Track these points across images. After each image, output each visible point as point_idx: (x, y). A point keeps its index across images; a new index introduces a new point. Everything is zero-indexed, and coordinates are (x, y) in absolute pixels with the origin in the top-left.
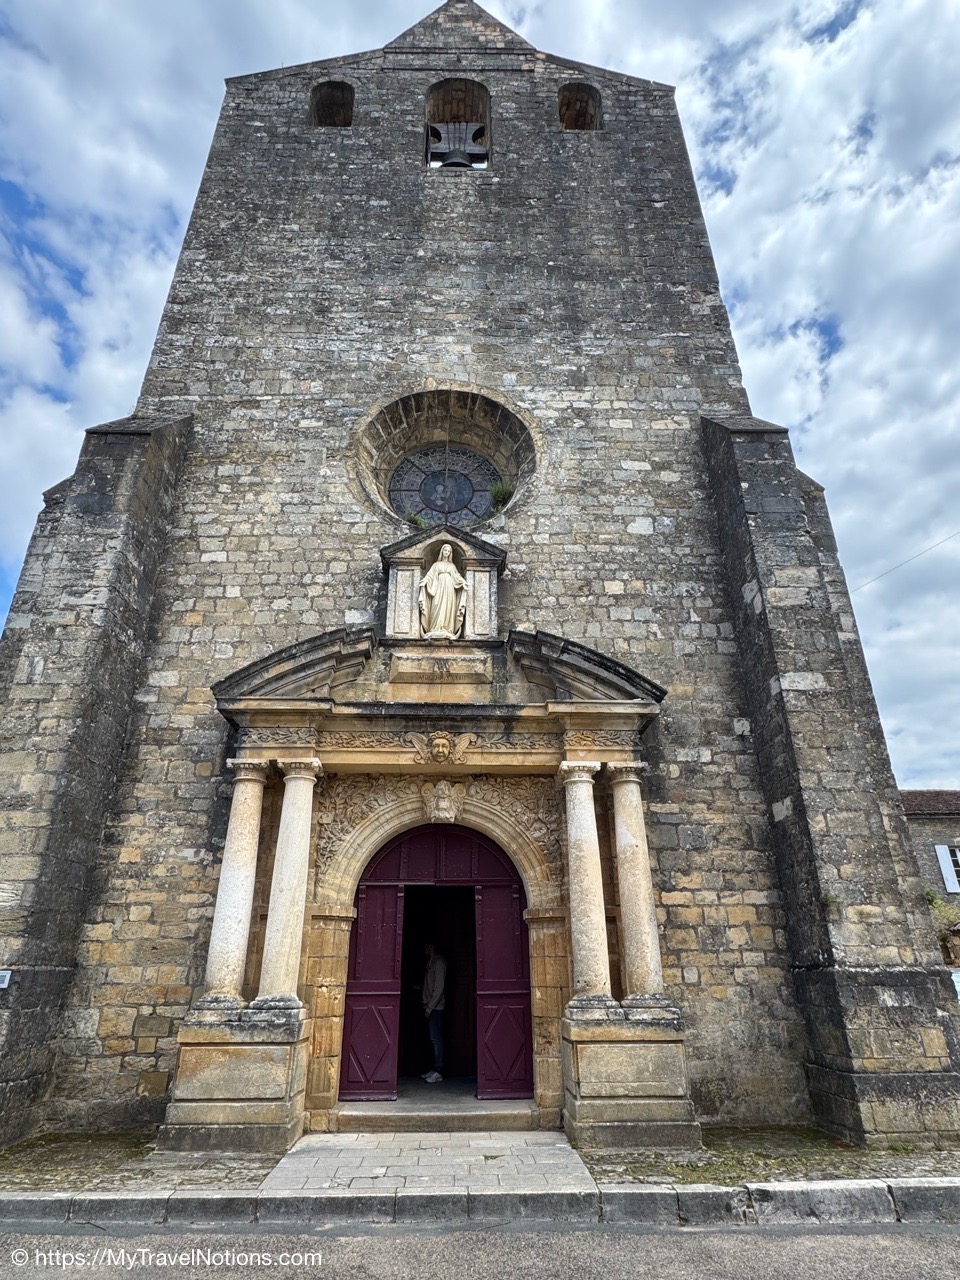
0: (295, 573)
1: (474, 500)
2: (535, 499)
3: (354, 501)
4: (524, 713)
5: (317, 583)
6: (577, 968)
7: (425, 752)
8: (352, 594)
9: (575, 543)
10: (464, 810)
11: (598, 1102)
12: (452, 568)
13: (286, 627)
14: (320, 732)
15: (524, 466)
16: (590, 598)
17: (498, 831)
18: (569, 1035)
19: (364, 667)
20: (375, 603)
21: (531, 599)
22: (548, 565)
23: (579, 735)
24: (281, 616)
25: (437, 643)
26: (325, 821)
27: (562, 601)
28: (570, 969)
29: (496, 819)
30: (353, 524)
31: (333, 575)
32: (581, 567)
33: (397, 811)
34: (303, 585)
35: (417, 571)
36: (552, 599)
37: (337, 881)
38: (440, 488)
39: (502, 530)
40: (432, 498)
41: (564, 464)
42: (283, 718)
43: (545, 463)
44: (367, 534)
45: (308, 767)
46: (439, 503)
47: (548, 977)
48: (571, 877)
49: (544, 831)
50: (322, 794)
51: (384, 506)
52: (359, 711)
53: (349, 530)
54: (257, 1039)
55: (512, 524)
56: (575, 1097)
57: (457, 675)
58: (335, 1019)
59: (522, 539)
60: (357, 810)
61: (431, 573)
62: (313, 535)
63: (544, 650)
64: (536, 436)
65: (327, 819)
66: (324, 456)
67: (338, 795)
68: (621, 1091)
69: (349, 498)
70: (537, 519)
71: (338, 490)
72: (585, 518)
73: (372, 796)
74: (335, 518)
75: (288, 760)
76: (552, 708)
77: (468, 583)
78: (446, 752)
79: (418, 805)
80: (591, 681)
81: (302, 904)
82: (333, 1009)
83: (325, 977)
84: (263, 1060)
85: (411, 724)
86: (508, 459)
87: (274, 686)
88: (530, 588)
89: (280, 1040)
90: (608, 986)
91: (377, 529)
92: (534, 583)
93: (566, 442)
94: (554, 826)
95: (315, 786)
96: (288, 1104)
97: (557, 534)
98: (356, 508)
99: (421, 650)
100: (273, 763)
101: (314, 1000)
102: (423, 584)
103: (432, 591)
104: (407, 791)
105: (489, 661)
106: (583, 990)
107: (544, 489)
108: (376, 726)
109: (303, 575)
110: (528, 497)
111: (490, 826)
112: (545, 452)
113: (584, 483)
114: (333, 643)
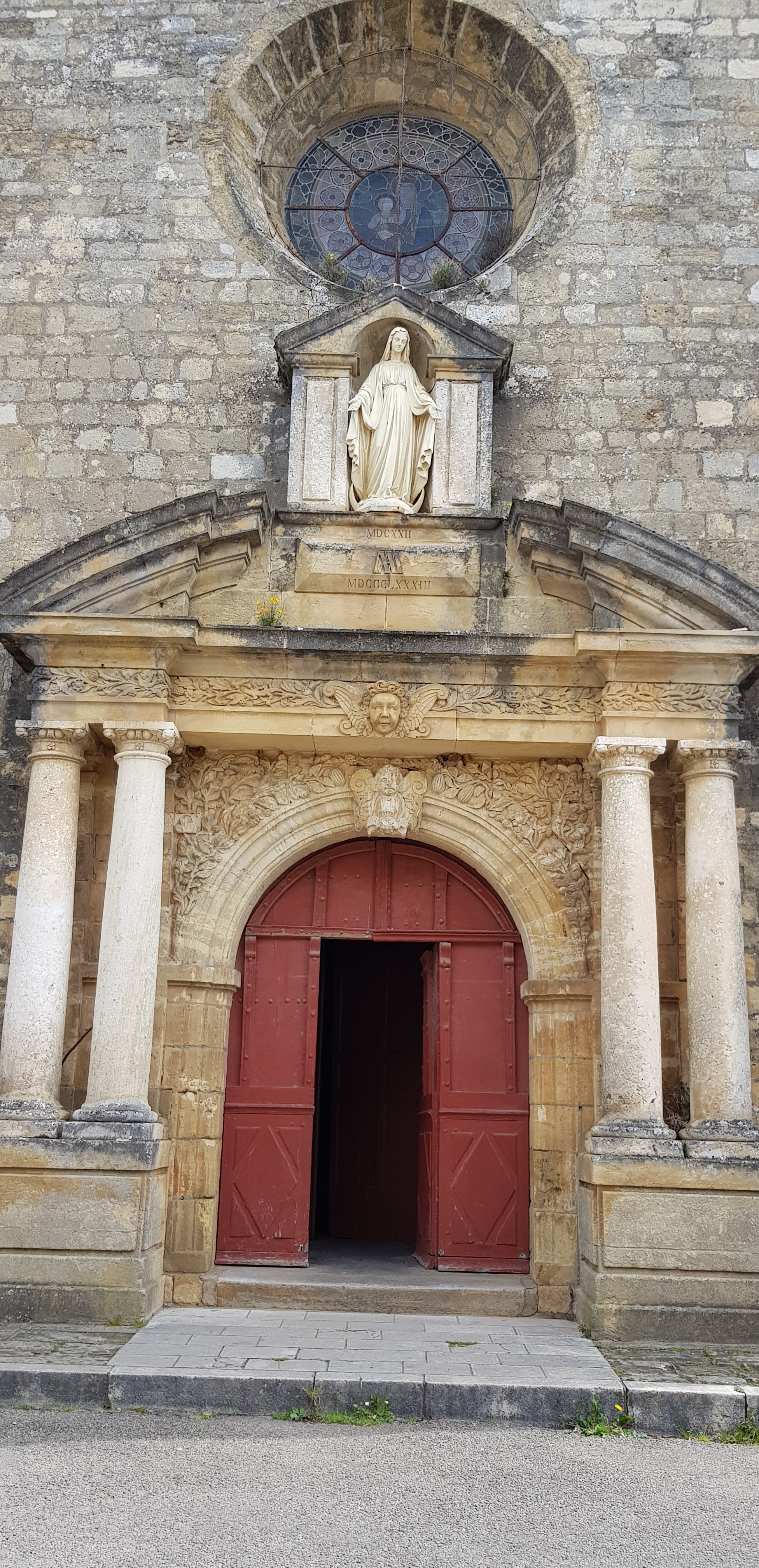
0: (116, 380)
1: (451, 231)
2: (573, 232)
3: (223, 234)
4: (534, 650)
5: (157, 400)
6: (608, 1076)
7: (358, 717)
8: (224, 422)
9: (645, 324)
10: (424, 816)
11: (633, 1276)
12: (408, 373)
13: (104, 483)
14: (173, 676)
15: (553, 161)
16: (668, 434)
17: (482, 852)
18: (590, 1176)
19: (248, 562)
20: (266, 441)
21: (555, 434)
22: (589, 368)
23: (630, 691)
24: (95, 463)
25: (379, 520)
26: (186, 828)
27: (614, 439)
28: (595, 1078)
29: (478, 831)
30: (221, 282)
31: (186, 384)
32: (654, 373)
33: (309, 815)
34: (133, 404)
35: (344, 381)
36: (595, 436)
37: (209, 928)
38: (387, 204)
39: (506, 295)
40: (371, 226)
41: (632, 159)
42: (110, 651)
43: (594, 154)
44: (248, 302)
45: (156, 737)
46: (385, 235)
47: (559, 1089)
48: (606, 931)
49: (562, 853)
50: (180, 784)
51: (280, 245)
52: (243, 642)
53: (215, 293)
54: (89, 1166)
55: (525, 283)
56: (595, 1268)
57: (415, 581)
58: (208, 1142)
59: (544, 316)
60: (241, 811)
61: (369, 385)
62: (147, 302)
63: (575, 537)
64: (580, 100)
65: (190, 825)
66: (163, 140)
67: (207, 786)
68: (671, 1263)
69: (211, 230)
70: (573, 273)
71: (191, 211)
72: (668, 271)
73: (265, 787)
74: (187, 270)
75: (122, 725)
76: (587, 642)
77: (437, 406)
78: (395, 718)
79: (345, 805)
80: (658, 594)
81: (154, 960)
82: (205, 1128)
83: (191, 1077)
84: (100, 1195)
85: (332, 665)
86: (522, 144)
87: (92, 593)
88: (554, 413)
89: (124, 1167)
90: (659, 1105)
91: (268, 293)
92: (562, 404)
93: (639, 110)
94: (578, 847)
95: (169, 769)
96: (142, 1261)
97: (611, 305)
98: (226, 249)
99: (351, 532)
100: (95, 730)
101: (174, 1112)
102: (355, 407)
103: (370, 420)
104: (326, 781)
105: (474, 556)
106: (616, 1109)
107: (592, 210)
108: (271, 668)
109: (131, 383)
110: (559, 229)
111: (468, 842)
112: (595, 132)
113: (669, 197)
114: (194, 517)
